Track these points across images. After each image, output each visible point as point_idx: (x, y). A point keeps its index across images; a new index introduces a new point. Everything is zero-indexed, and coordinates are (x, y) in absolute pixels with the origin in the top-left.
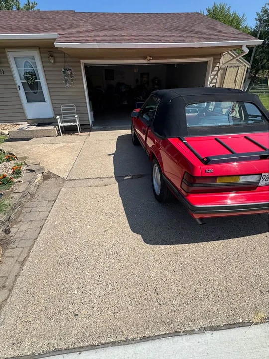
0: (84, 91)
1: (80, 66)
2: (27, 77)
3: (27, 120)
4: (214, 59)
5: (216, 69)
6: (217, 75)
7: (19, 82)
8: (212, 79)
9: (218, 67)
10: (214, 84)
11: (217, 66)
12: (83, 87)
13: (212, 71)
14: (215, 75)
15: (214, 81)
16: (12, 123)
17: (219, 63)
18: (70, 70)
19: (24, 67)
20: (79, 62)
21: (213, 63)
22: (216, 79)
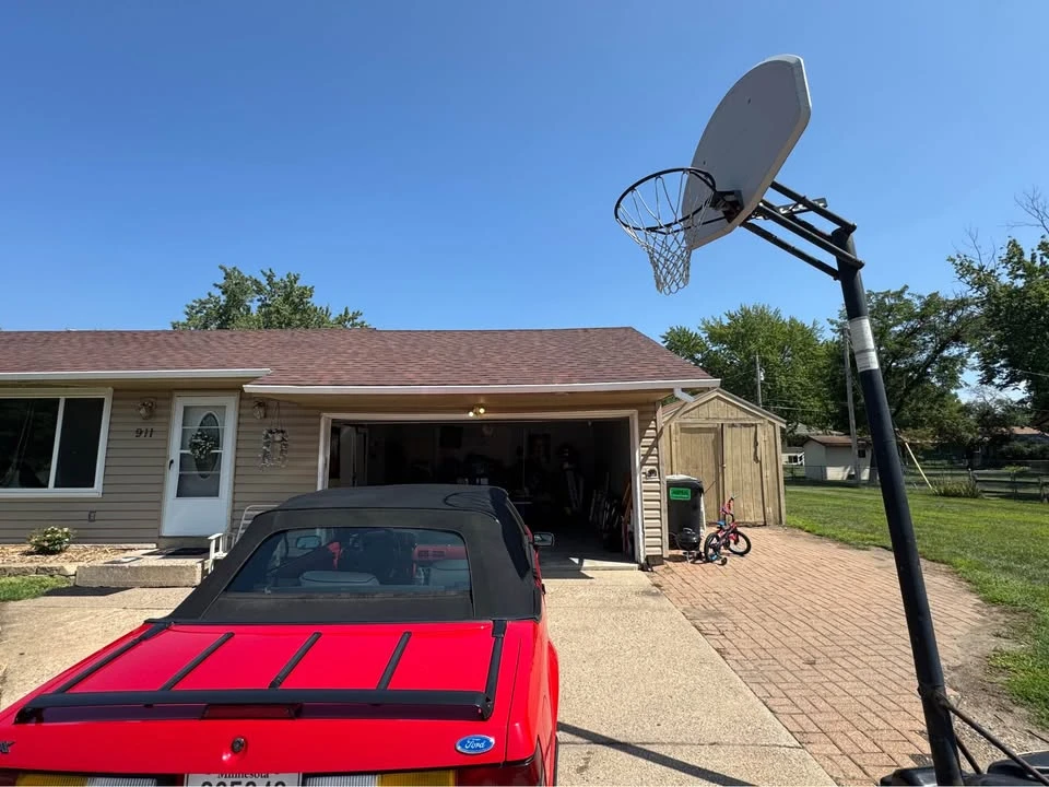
0: (316, 476)
1: (319, 424)
2: (195, 444)
3: (158, 538)
4: (640, 413)
5: (650, 432)
6: (655, 445)
7: (175, 452)
8: (646, 456)
9: (656, 429)
10: (654, 467)
11: (652, 425)
12: (316, 468)
13: (641, 438)
14: (651, 447)
15: (652, 459)
16: (117, 546)
17: (655, 420)
18: (282, 432)
19: (199, 423)
20: (320, 417)
21: (640, 421)
22: (657, 455)
